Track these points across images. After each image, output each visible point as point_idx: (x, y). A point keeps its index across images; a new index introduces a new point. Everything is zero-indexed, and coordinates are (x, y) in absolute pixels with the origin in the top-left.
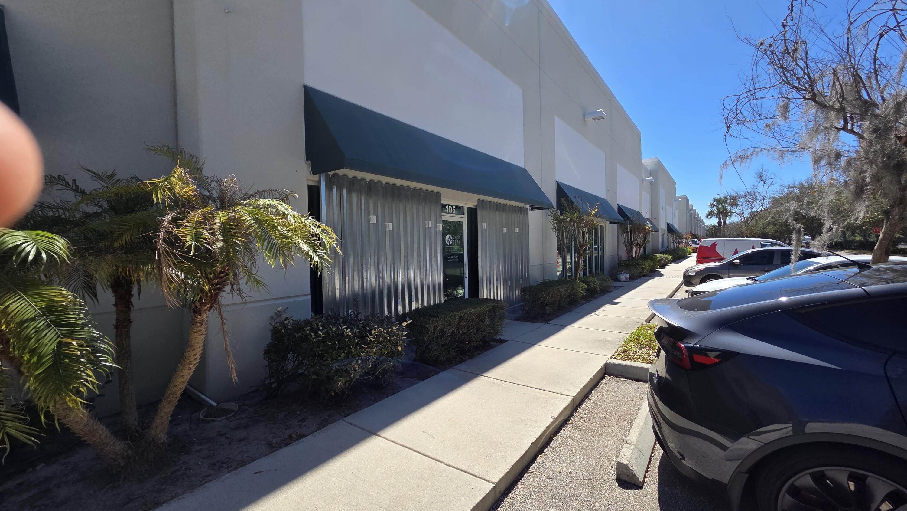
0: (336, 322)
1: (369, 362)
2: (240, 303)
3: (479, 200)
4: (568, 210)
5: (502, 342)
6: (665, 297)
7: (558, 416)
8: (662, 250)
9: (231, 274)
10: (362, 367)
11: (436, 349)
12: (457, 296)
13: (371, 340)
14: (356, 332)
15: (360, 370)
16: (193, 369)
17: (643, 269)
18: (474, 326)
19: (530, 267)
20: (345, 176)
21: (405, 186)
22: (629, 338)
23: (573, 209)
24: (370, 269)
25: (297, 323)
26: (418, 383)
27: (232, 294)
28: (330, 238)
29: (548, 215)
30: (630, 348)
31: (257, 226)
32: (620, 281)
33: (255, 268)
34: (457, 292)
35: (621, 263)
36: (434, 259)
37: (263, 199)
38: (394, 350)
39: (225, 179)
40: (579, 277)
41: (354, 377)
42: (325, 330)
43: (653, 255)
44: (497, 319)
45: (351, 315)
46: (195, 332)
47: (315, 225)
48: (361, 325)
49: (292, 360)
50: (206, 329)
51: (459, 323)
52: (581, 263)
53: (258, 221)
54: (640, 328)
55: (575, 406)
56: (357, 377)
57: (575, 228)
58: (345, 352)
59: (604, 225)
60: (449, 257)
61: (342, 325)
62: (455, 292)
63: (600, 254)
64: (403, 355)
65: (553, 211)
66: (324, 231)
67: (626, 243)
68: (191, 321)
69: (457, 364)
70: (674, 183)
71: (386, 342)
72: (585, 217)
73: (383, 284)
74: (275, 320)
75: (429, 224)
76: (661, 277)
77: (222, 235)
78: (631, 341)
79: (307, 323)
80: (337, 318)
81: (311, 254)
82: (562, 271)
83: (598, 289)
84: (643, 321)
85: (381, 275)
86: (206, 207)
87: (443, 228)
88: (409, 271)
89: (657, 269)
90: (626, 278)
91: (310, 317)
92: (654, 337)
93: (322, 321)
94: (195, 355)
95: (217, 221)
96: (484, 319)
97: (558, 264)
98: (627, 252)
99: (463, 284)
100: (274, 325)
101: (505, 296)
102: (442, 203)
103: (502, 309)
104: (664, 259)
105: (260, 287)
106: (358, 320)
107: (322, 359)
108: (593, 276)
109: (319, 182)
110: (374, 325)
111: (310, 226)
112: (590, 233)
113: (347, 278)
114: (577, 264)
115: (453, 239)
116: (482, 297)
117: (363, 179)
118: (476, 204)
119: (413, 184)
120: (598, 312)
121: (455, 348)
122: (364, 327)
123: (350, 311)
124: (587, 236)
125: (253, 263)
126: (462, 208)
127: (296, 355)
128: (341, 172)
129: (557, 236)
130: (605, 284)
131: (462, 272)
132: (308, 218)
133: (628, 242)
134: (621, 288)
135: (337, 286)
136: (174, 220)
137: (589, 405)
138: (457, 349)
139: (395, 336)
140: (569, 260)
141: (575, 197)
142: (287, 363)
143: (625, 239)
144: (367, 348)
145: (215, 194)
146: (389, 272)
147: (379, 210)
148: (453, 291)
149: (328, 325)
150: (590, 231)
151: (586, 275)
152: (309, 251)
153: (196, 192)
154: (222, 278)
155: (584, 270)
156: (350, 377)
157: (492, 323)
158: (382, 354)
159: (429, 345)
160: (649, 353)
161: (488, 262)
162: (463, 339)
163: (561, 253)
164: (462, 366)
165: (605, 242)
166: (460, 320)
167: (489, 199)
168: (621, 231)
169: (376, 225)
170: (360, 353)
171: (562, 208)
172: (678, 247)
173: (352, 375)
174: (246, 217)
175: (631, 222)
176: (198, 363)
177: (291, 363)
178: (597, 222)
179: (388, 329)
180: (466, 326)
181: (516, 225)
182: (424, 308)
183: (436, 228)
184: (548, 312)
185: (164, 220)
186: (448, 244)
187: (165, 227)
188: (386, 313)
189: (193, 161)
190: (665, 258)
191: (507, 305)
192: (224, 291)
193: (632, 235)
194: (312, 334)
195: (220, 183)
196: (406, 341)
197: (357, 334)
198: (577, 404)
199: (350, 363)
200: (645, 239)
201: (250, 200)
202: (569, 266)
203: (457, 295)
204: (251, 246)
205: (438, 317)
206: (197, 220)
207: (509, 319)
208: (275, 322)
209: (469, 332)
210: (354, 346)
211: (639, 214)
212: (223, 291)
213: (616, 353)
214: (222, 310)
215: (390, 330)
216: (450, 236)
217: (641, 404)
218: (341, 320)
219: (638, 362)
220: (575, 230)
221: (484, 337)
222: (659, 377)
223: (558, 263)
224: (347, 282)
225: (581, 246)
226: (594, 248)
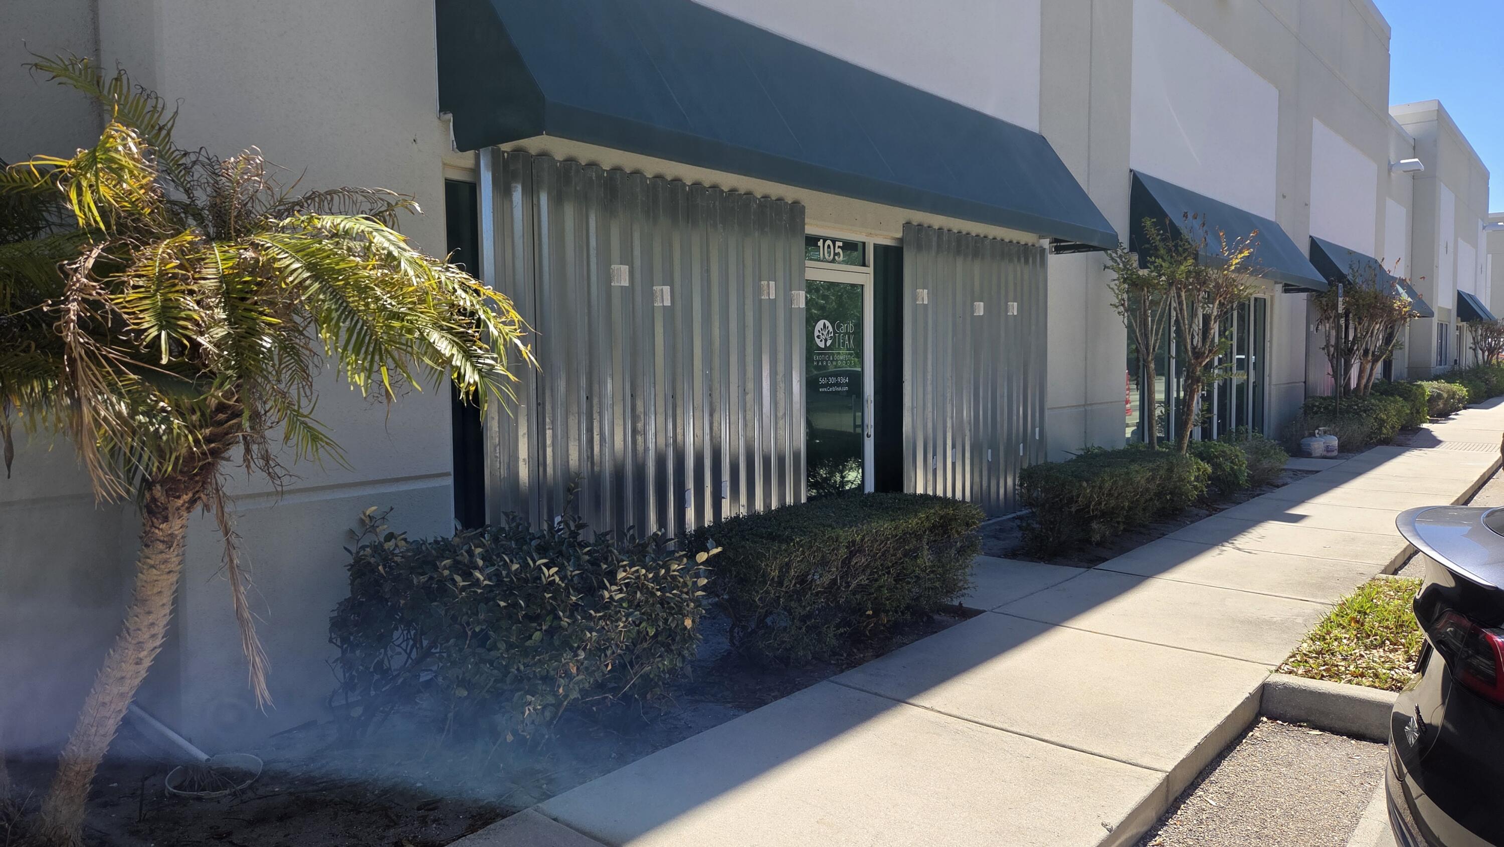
0: (521, 549)
1: (606, 655)
2: (269, 494)
3: (907, 225)
4: (1162, 252)
5: (964, 614)
6: (1446, 502)
7: (1123, 825)
8: (1439, 369)
9: (246, 414)
10: (587, 669)
11: (785, 628)
12: (843, 487)
13: (611, 597)
14: (573, 577)
15: (580, 677)
16: (147, 663)
17: (1382, 423)
18: (888, 568)
19: (1047, 413)
20: (544, 155)
21: (707, 185)
22: (1333, 617)
23: (1177, 250)
24: (610, 410)
25: (418, 547)
26: (735, 716)
27: (248, 467)
28: (504, 323)
29: (1105, 267)
30: (1336, 643)
31: (317, 285)
32: (1308, 455)
33: (310, 402)
34: (843, 477)
35: (1314, 406)
36: (781, 386)
37: (327, 214)
38: (673, 626)
39: (232, 159)
40: (1191, 442)
41: (566, 696)
42: (491, 569)
43: (1410, 383)
44: (953, 552)
45: (560, 530)
46: (153, 567)
47: (465, 287)
48: (587, 557)
49: (404, 645)
50: (180, 558)
51: (849, 558)
52: (1196, 405)
53: (317, 271)
54: (1367, 591)
55: (1171, 799)
56: (575, 695)
57: (1180, 303)
58: (544, 628)
59: (1267, 297)
60: (822, 381)
61: (535, 556)
62: (838, 475)
63: (1252, 380)
64: (698, 640)
65: (1120, 257)
66: (489, 302)
67: (1332, 349)
68: (141, 538)
69: (842, 671)
70: (1485, 176)
71: (653, 604)
72: (1213, 273)
73: (646, 449)
74: (358, 541)
75: (770, 290)
76: (1433, 446)
77: (224, 308)
78: (1339, 625)
79: (444, 548)
80: (521, 537)
81: (459, 364)
82: (1140, 425)
83: (1243, 479)
84: (1376, 571)
85: (640, 426)
86: (178, 233)
87: (807, 302)
88: (716, 417)
89: (1425, 426)
90: (1328, 449)
91: (450, 535)
92: (1410, 615)
93: (481, 545)
94: (153, 624)
95: (209, 272)
96: (916, 549)
97: (1128, 406)
98: (1335, 375)
99: (858, 454)
100: (358, 553)
101: (975, 488)
102: (806, 232)
103: (967, 525)
104: (1445, 395)
105: (321, 450)
106: (579, 544)
107: (482, 644)
108: (1229, 441)
109: (476, 171)
110: (621, 557)
111: (455, 290)
112: (1225, 318)
113: (549, 433)
114: (1184, 406)
115: (835, 332)
116: (912, 491)
117: (592, 165)
118: (899, 235)
119: (728, 180)
120: (1242, 541)
121: (838, 627)
122: (595, 563)
123: (558, 519)
124: (1215, 328)
125: (303, 387)
126: (860, 247)
127: (412, 632)
128: (534, 144)
129: (1130, 327)
130: (1265, 464)
131: (859, 422)
132: (447, 269)
133: (1336, 347)
134: (1312, 476)
135: (523, 452)
136: (101, 269)
137: (1212, 798)
138: (842, 630)
139: (677, 588)
140: (1160, 396)
141: (1185, 215)
142: (389, 653)
143: (1328, 337)
144: (600, 618)
145: (202, 198)
146: (661, 419)
147: (637, 252)
148: (832, 474)
149: (498, 555)
150: (1226, 313)
151: (1210, 438)
152: (453, 355)
153: (154, 191)
154: (220, 423)
155: (1203, 423)
156: (556, 695)
157: (939, 561)
158: (642, 637)
159: (766, 616)
160: (1392, 661)
161: (929, 397)
162: (859, 604)
163: (1137, 374)
164: (855, 676)
165: (1267, 344)
166: (851, 552)
167: (937, 221)
168: (1318, 315)
169: (628, 291)
170: (582, 631)
171: (1147, 246)
172: (1488, 362)
173: (561, 690)
174: (285, 261)
175: (1350, 289)
176: (160, 646)
177: (400, 654)
178: (1246, 288)
179: (656, 569)
180: (867, 566)
181: (1011, 295)
182: (753, 517)
183: (789, 301)
184: (1097, 537)
185: (76, 270)
186: (822, 345)
187: (80, 290)
188: (653, 527)
189: (148, 108)
190: (1448, 392)
191: (983, 515)
192: (228, 459)
193: (1351, 326)
194: (458, 578)
195: (214, 167)
196: (704, 602)
197: (576, 580)
198: (1177, 794)
199: (557, 658)
200: (1388, 339)
201: (293, 215)
202: (1159, 411)
203: (843, 484)
204: (299, 341)
205: (792, 540)
206: (160, 271)
207: (986, 554)
208: (360, 545)
209: (876, 585)
210: (568, 613)
211: (1373, 266)
212: (224, 459)
213: (1294, 656)
214: (226, 510)
215: (663, 571)
216: (828, 323)
217: (1365, 802)
218: (534, 543)
219: (1358, 684)
220: (1181, 310)
221: (917, 599)
222: (1425, 728)
223: (1127, 402)
224: (549, 442)
225: (1198, 355)
226: (1235, 361)
